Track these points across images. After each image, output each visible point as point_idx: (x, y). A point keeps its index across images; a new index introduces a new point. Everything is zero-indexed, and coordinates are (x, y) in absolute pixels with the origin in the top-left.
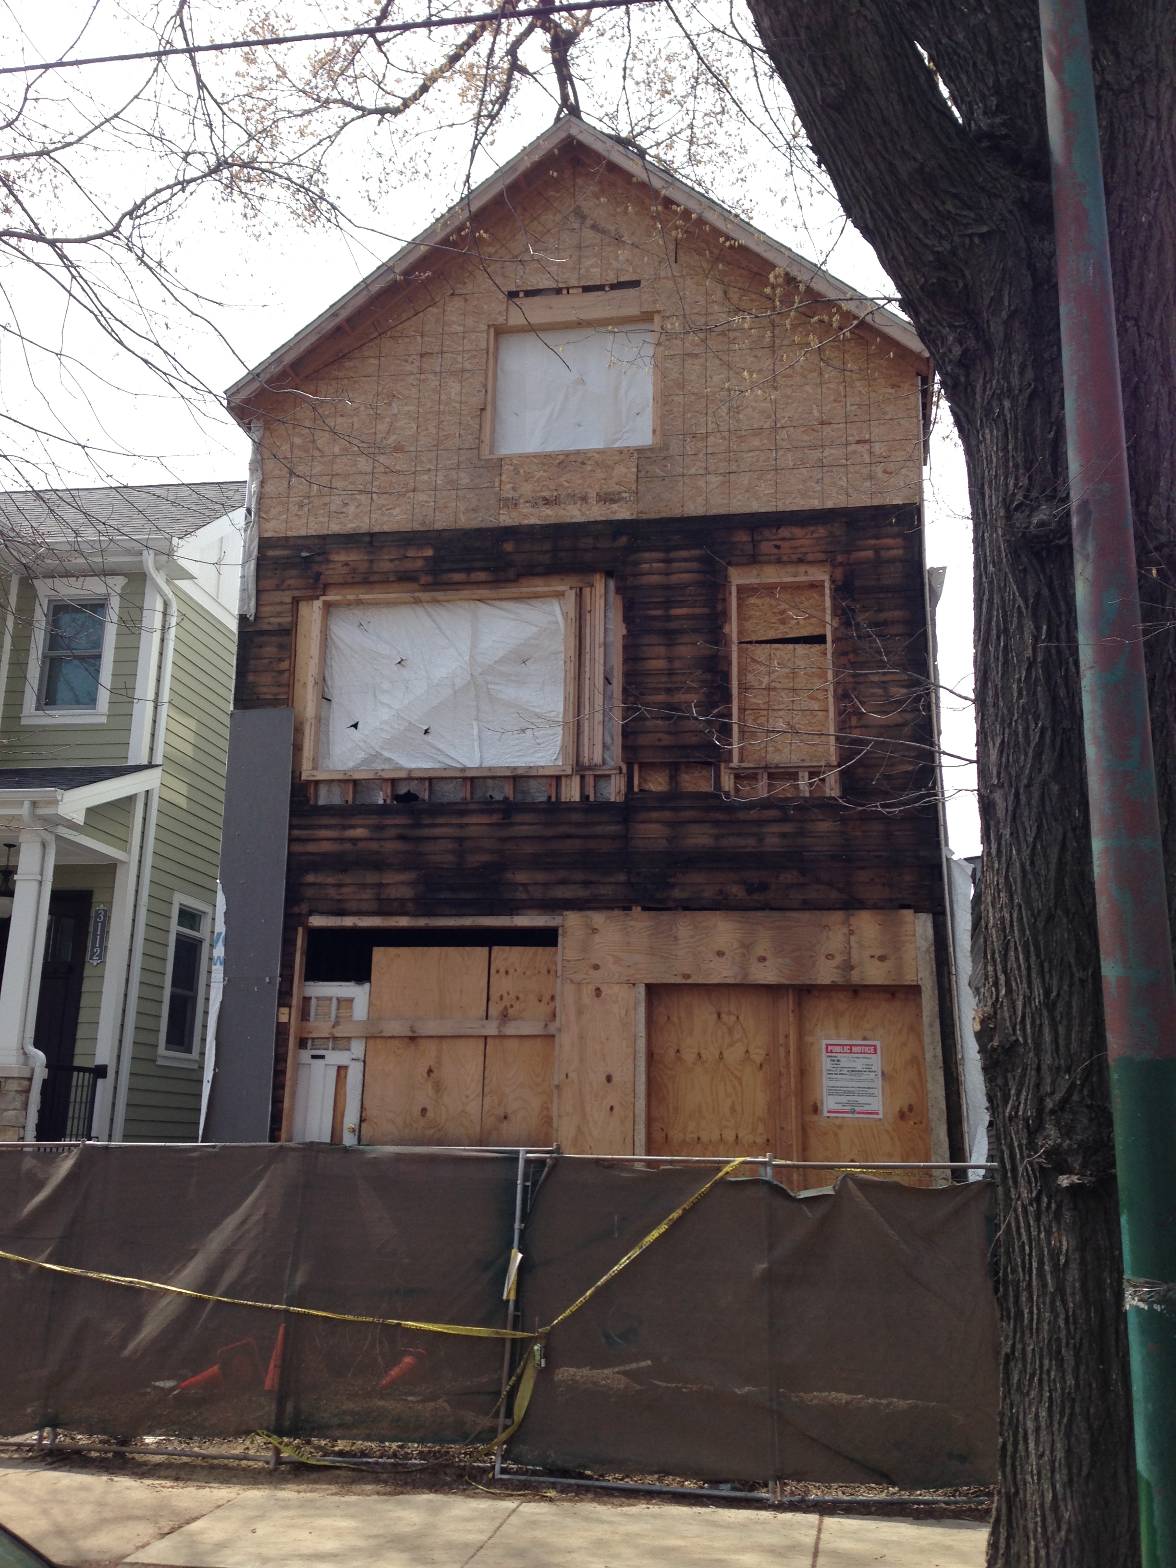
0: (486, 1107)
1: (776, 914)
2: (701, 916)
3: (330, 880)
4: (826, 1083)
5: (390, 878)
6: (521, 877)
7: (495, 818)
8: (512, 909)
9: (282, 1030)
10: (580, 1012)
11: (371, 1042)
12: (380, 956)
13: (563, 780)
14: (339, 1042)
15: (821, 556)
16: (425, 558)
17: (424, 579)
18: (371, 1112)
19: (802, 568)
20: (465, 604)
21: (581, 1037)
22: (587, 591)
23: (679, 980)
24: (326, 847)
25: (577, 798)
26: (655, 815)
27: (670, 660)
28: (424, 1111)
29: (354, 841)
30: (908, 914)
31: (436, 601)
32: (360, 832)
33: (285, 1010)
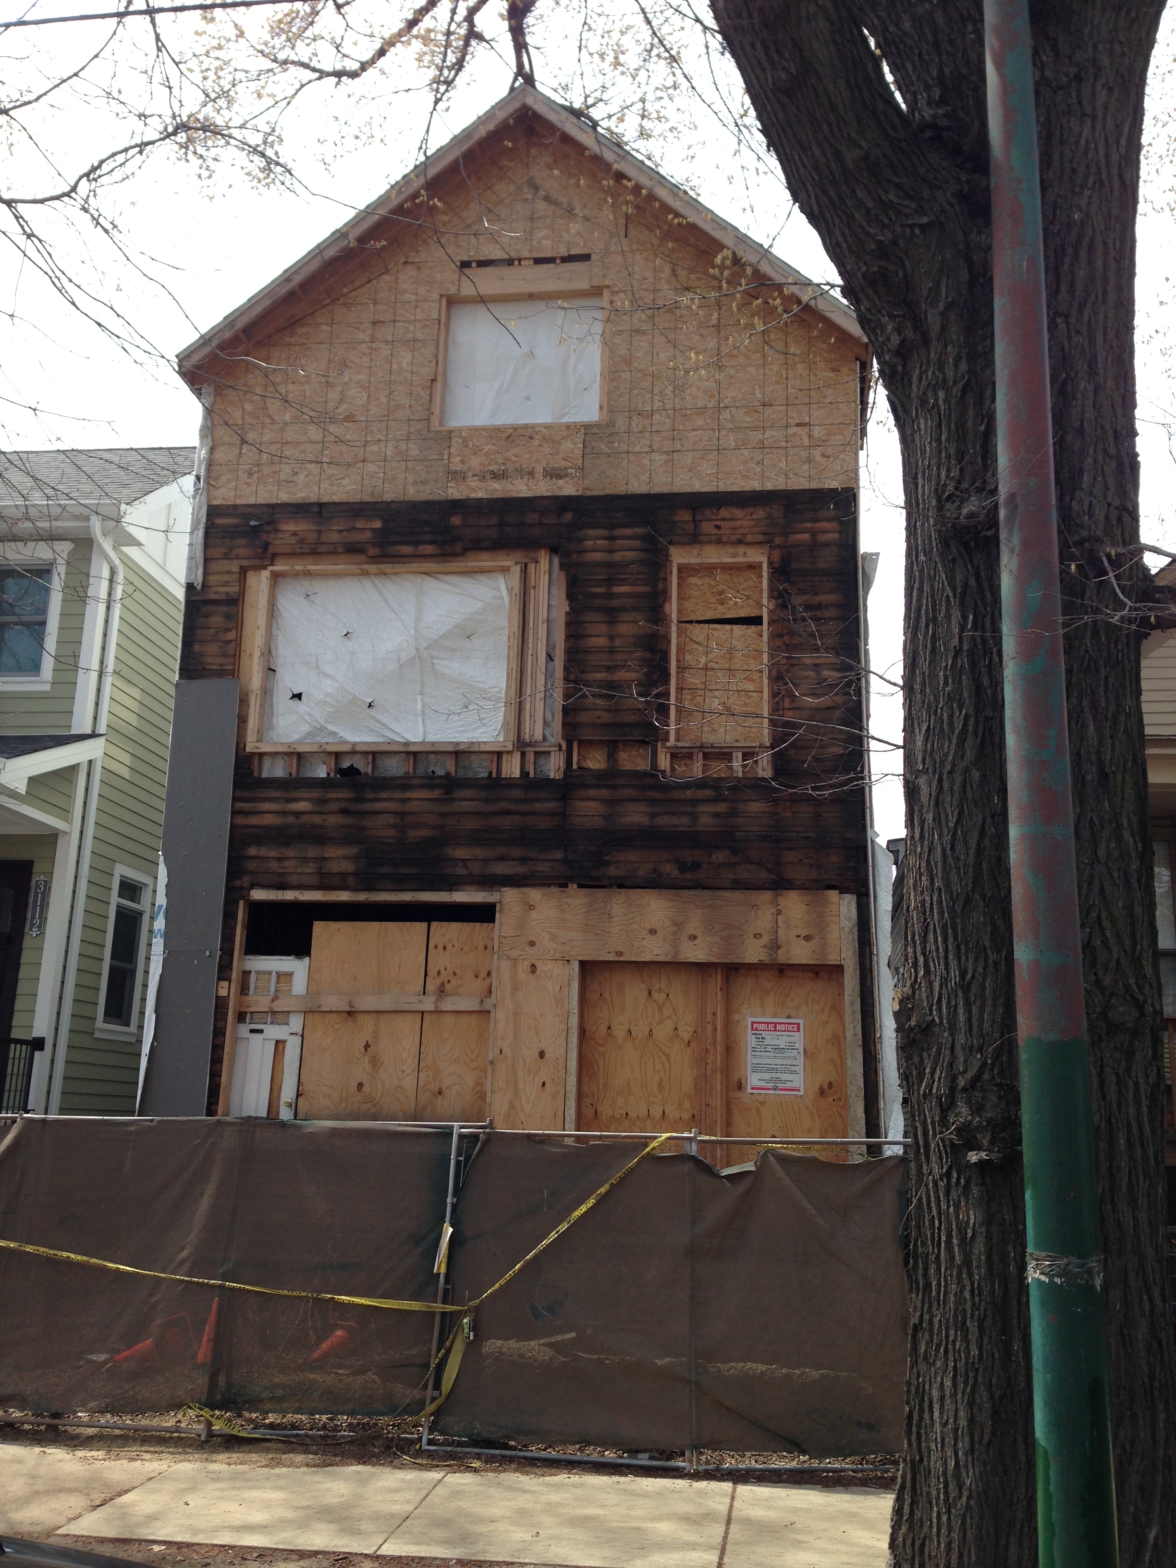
0: (422, 1082)
1: (707, 893)
2: (634, 894)
3: (272, 854)
4: (750, 1060)
5: (332, 852)
6: (461, 853)
7: (437, 793)
8: (452, 884)
9: (221, 1005)
10: (515, 989)
11: (309, 1017)
12: (320, 930)
13: (504, 756)
14: (278, 1016)
15: (761, 538)
16: (373, 530)
17: (372, 551)
18: (307, 1087)
19: (741, 549)
20: (411, 577)
21: (516, 1014)
22: (532, 567)
23: (612, 957)
24: (268, 820)
25: (517, 774)
26: (592, 792)
27: (611, 638)
28: (360, 1085)
29: (298, 814)
30: (833, 894)
31: (384, 574)
32: (303, 806)
33: (225, 984)
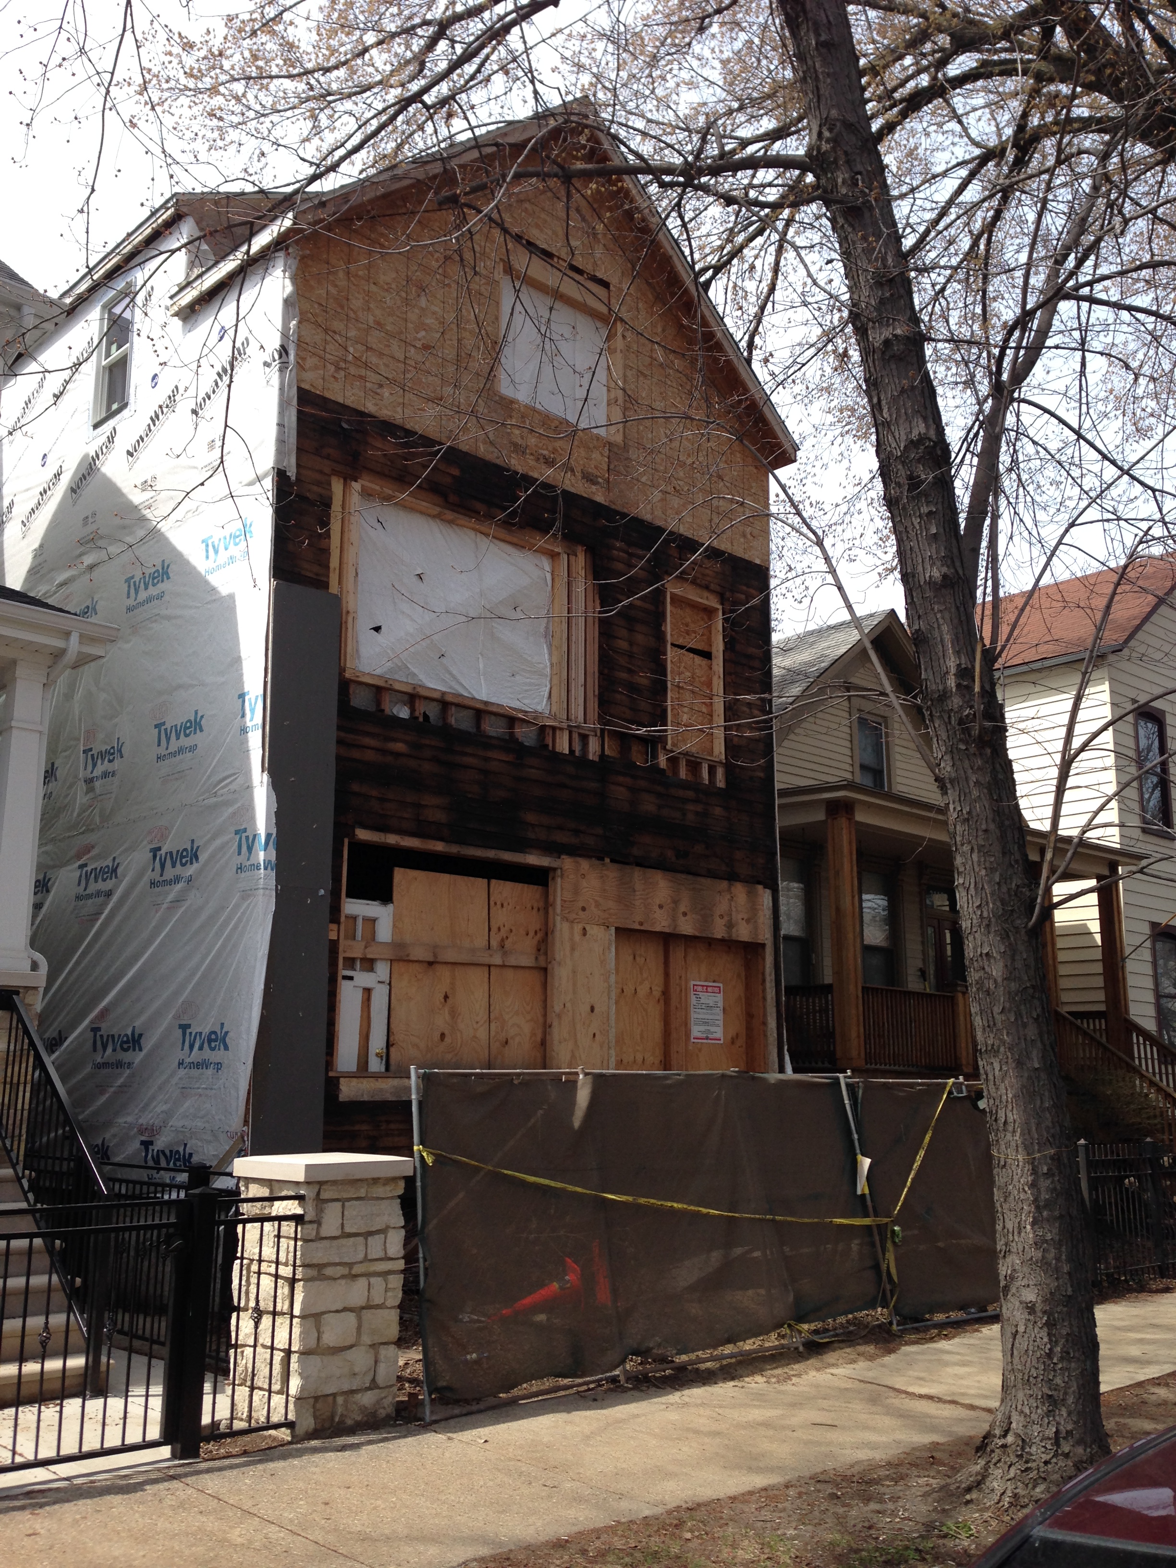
1: (690, 877)
2: (650, 872)
3: (374, 793)
4: (693, 1016)
6: (531, 817)
7: (510, 758)
8: (522, 846)
9: (334, 946)
10: (573, 949)
11: (395, 965)
12: (401, 876)
14: (369, 964)
16: (454, 477)
17: (452, 498)
18: (397, 1037)
19: (706, 594)
20: (472, 534)
21: (574, 972)
22: (572, 558)
23: (637, 926)
24: (370, 756)
25: (567, 751)
26: (621, 779)
27: (631, 644)
28: (443, 1035)
29: (398, 755)
30: (760, 887)
31: (451, 522)
32: (400, 747)
33: (334, 927)
